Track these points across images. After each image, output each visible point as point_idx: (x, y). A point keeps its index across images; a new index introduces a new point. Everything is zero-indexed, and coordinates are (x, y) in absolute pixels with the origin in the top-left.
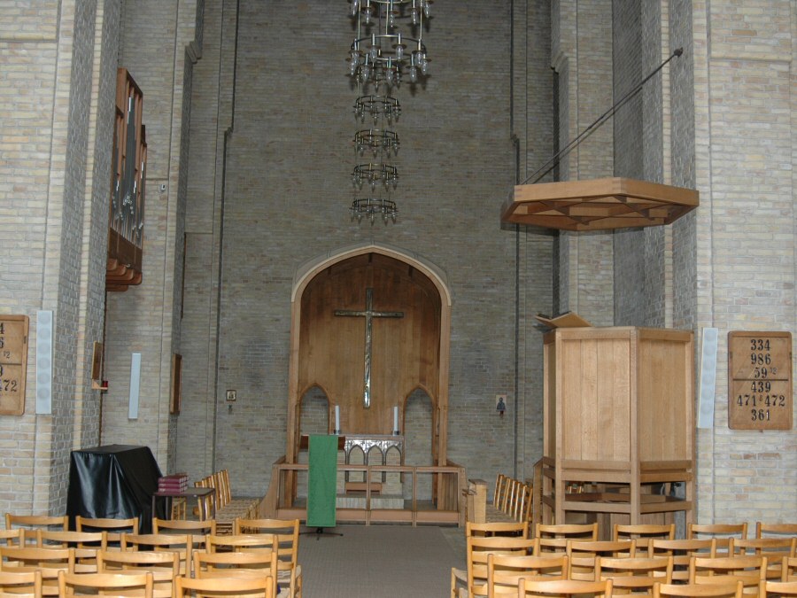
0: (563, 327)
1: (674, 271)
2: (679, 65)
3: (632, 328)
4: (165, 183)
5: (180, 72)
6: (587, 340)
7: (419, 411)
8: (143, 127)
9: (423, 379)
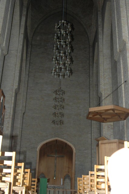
0: (101, 140)
1: (127, 130)
2: (126, 84)
3: (117, 140)
4: (9, 119)
5: (14, 94)
6: (107, 143)
7: (67, 181)
8: (4, 106)
9: (68, 172)
